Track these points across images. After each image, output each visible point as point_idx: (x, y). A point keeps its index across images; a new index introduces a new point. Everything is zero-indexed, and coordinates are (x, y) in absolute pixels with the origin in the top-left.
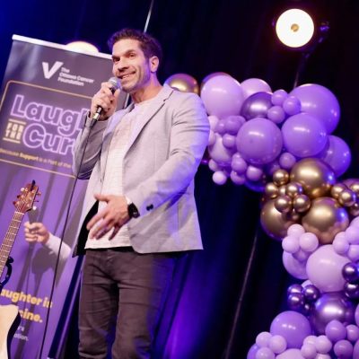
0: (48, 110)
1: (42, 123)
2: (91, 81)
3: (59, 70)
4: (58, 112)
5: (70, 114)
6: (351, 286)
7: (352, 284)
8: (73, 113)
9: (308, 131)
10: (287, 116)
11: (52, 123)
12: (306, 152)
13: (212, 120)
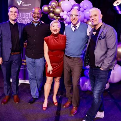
0: (21, 14)
1: (20, 18)
2: (30, 4)
3: (22, 3)
4: (24, 14)
5: (27, 14)
8: (28, 14)
10: (84, 9)
11: (23, 17)
13: (65, 12)
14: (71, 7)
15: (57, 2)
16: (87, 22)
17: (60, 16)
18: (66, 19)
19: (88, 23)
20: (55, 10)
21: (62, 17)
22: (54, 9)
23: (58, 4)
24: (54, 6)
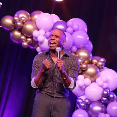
6: (105, 99)
7: (105, 98)
9: (83, 38)
10: (74, 31)
12: (81, 46)
13: (42, 32)
14: (53, 25)
15: (29, 14)
16: (78, 52)
17: (32, 37)
18: (42, 43)
19: (78, 54)
20: (24, 26)
21: (36, 38)
22: (23, 23)
23: (30, 18)
24: (23, 19)
